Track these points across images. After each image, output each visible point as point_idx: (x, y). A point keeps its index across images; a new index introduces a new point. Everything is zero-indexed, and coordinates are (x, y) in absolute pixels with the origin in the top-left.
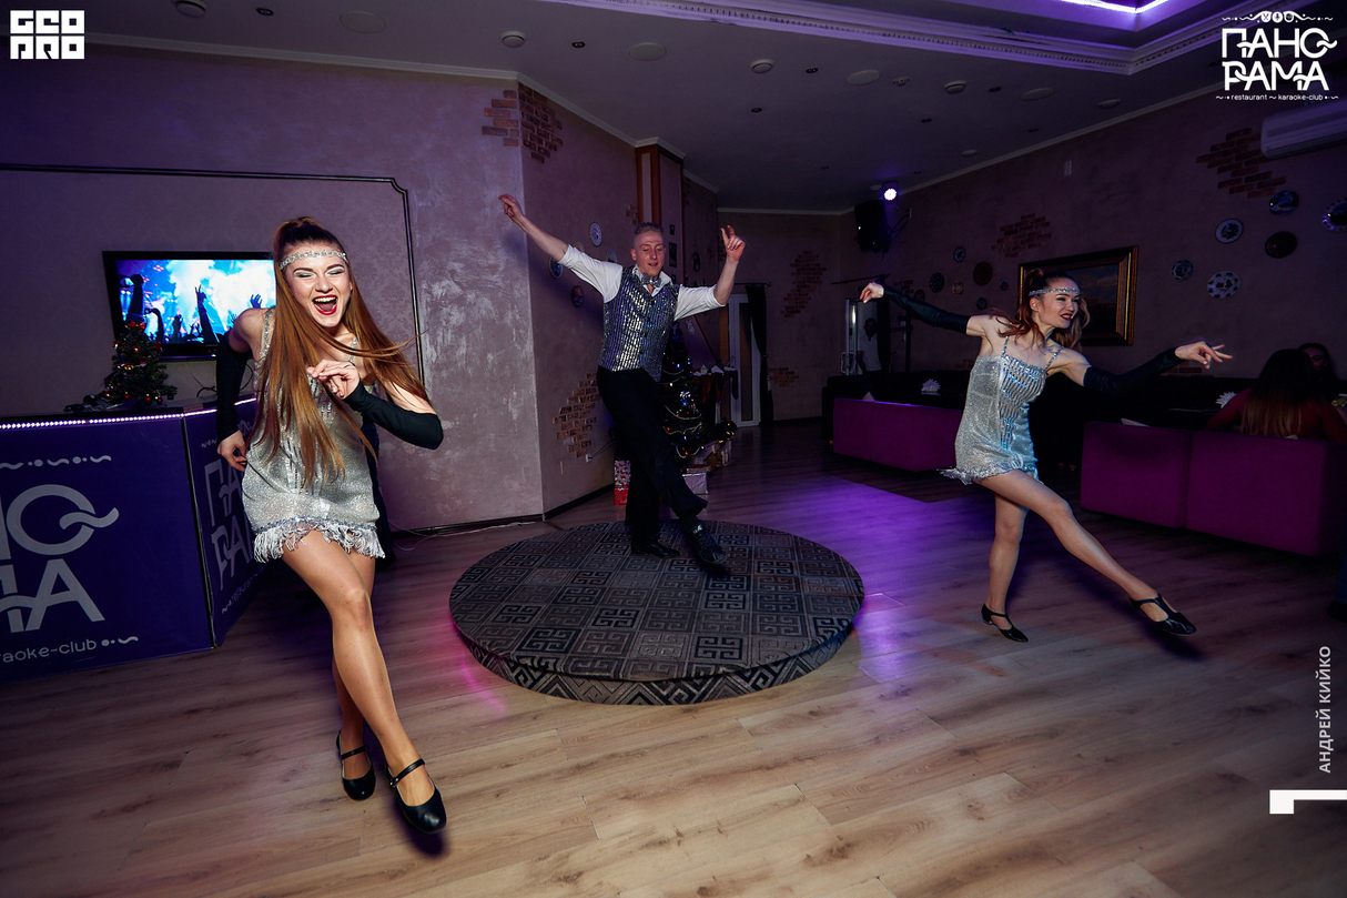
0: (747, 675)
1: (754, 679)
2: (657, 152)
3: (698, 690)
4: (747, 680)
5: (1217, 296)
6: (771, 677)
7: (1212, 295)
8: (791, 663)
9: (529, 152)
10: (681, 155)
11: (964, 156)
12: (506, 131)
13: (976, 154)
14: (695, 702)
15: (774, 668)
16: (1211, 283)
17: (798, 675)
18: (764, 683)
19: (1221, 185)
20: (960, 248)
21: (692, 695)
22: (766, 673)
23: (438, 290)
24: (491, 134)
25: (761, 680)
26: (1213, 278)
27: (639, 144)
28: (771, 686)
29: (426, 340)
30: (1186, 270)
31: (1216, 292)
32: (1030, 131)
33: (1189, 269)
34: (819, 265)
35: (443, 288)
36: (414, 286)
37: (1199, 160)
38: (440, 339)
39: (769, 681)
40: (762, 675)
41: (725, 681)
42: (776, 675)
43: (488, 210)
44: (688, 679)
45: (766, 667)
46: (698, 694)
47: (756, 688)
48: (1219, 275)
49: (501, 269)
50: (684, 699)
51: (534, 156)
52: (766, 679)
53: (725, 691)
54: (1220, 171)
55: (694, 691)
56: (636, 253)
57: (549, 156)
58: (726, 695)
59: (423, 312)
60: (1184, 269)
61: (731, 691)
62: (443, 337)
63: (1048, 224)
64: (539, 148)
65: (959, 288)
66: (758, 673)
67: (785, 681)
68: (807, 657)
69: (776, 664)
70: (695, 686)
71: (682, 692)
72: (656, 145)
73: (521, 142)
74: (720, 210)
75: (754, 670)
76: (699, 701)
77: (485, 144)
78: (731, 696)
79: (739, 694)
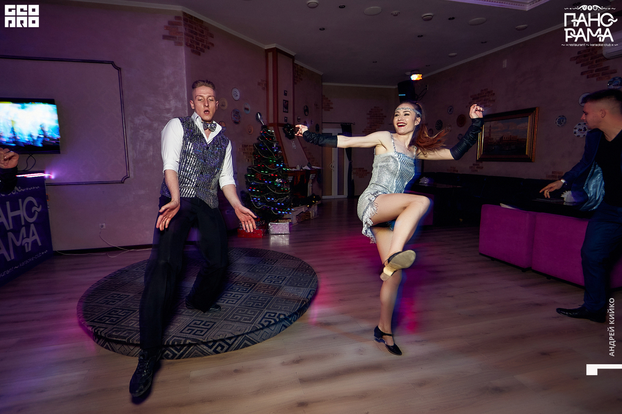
0: (210, 344)
1: (214, 347)
2: (276, 51)
3: (179, 352)
4: (210, 347)
5: (579, 136)
6: (226, 347)
7: (576, 135)
8: (240, 339)
9: (189, 49)
10: (293, 54)
11: (450, 56)
12: (176, 38)
13: (456, 55)
14: (177, 359)
15: (228, 341)
16: (575, 129)
17: (246, 345)
18: (221, 350)
19: (582, 74)
20: (451, 106)
21: (175, 355)
22: (223, 344)
23: (137, 121)
24: (168, 39)
25: (220, 348)
26: (577, 126)
27: (266, 47)
28: (226, 351)
29: (130, 148)
30: (563, 121)
31: (578, 133)
32: (482, 43)
33: (564, 121)
34: (382, 114)
35: (140, 120)
36: (124, 119)
37: (571, 59)
38: (138, 147)
39: (225, 349)
40: (220, 345)
41: (195, 347)
42: (230, 345)
43: (165, 80)
44: (173, 346)
45: (223, 340)
46: (178, 354)
47: (216, 352)
48: (579, 124)
49: (172, 111)
50: (170, 357)
51: (193, 51)
52: (223, 347)
53: (196, 353)
54: (582, 66)
55: (176, 352)
56: (194, 103)
57: (204, 52)
58: (196, 356)
59: (129, 133)
60: (562, 120)
61: (199, 353)
62: (140, 146)
63: (494, 94)
64: (197, 47)
65: (449, 128)
66: (217, 344)
67: (237, 349)
68: (253, 335)
69: (230, 338)
70: (177, 350)
71: (169, 353)
72: (276, 48)
73: (184, 43)
74: (324, 84)
75: (215, 342)
76: (179, 358)
77: (165, 44)
78: (199, 356)
79: (205, 355)
